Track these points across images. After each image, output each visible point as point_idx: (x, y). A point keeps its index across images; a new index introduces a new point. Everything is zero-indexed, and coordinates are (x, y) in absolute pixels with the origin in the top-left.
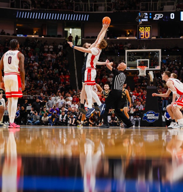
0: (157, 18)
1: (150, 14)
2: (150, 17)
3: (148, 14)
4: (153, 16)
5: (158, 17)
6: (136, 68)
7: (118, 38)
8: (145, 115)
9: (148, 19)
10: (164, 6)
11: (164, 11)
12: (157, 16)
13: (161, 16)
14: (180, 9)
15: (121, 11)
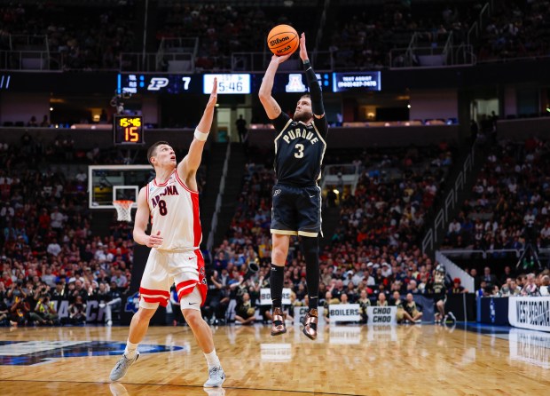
0: (155, 86)
1: (142, 78)
2: (142, 84)
3: (138, 77)
4: (147, 82)
5: (159, 83)
6: (111, 204)
7: (73, 127)
8: (131, 301)
9: (138, 87)
10: (170, 62)
11: (169, 72)
12: (156, 82)
13: (165, 82)
14: (202, 69)
15: (79, 70)
